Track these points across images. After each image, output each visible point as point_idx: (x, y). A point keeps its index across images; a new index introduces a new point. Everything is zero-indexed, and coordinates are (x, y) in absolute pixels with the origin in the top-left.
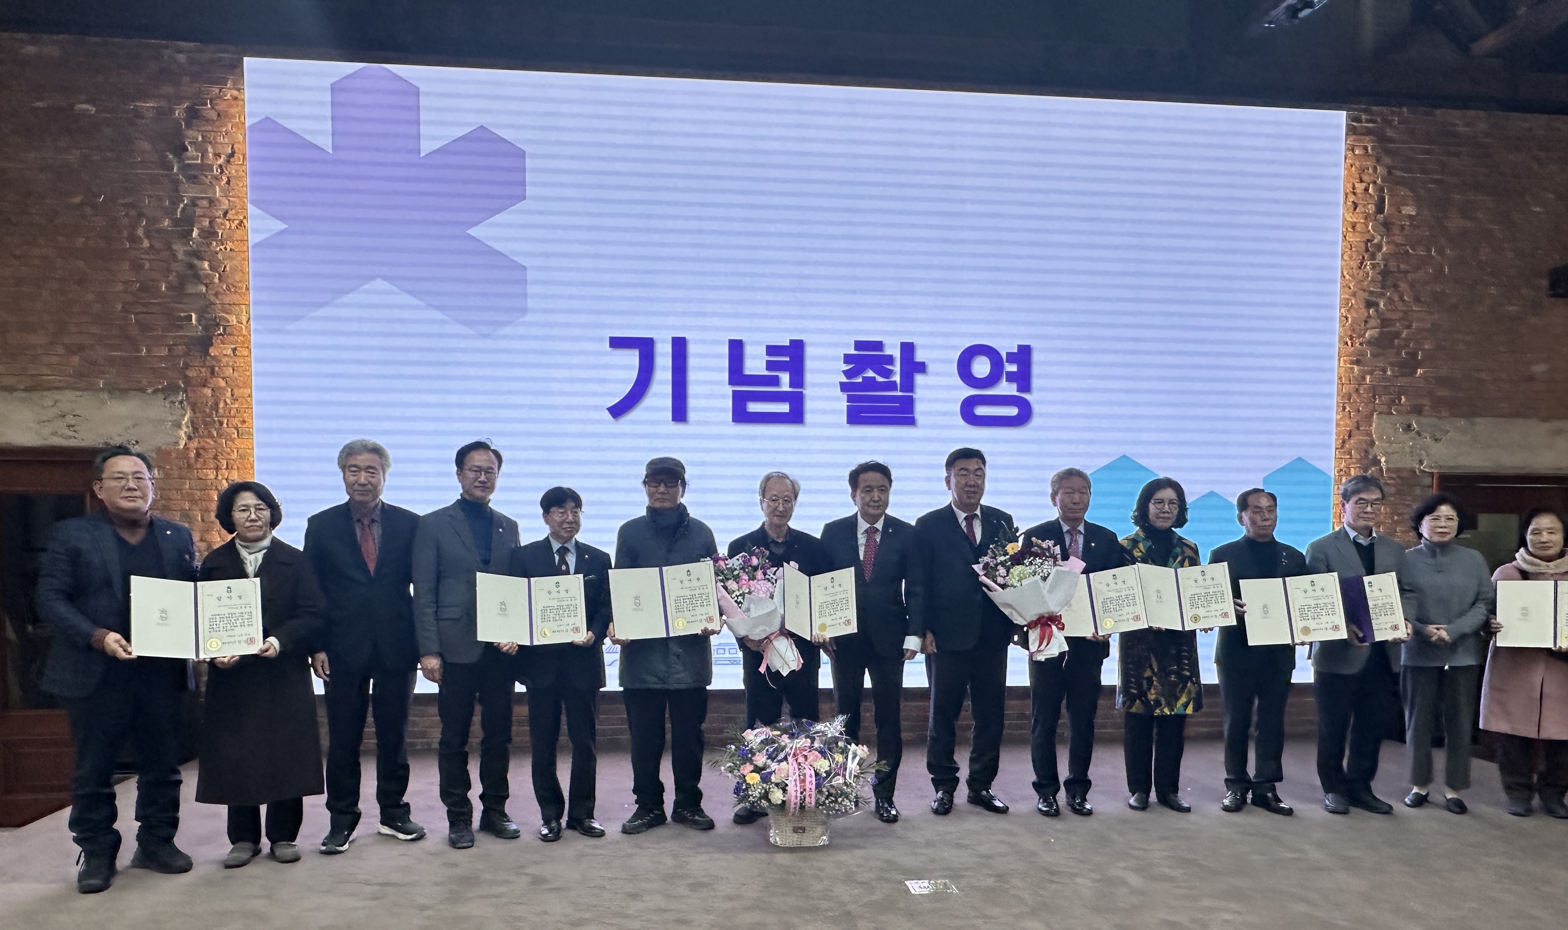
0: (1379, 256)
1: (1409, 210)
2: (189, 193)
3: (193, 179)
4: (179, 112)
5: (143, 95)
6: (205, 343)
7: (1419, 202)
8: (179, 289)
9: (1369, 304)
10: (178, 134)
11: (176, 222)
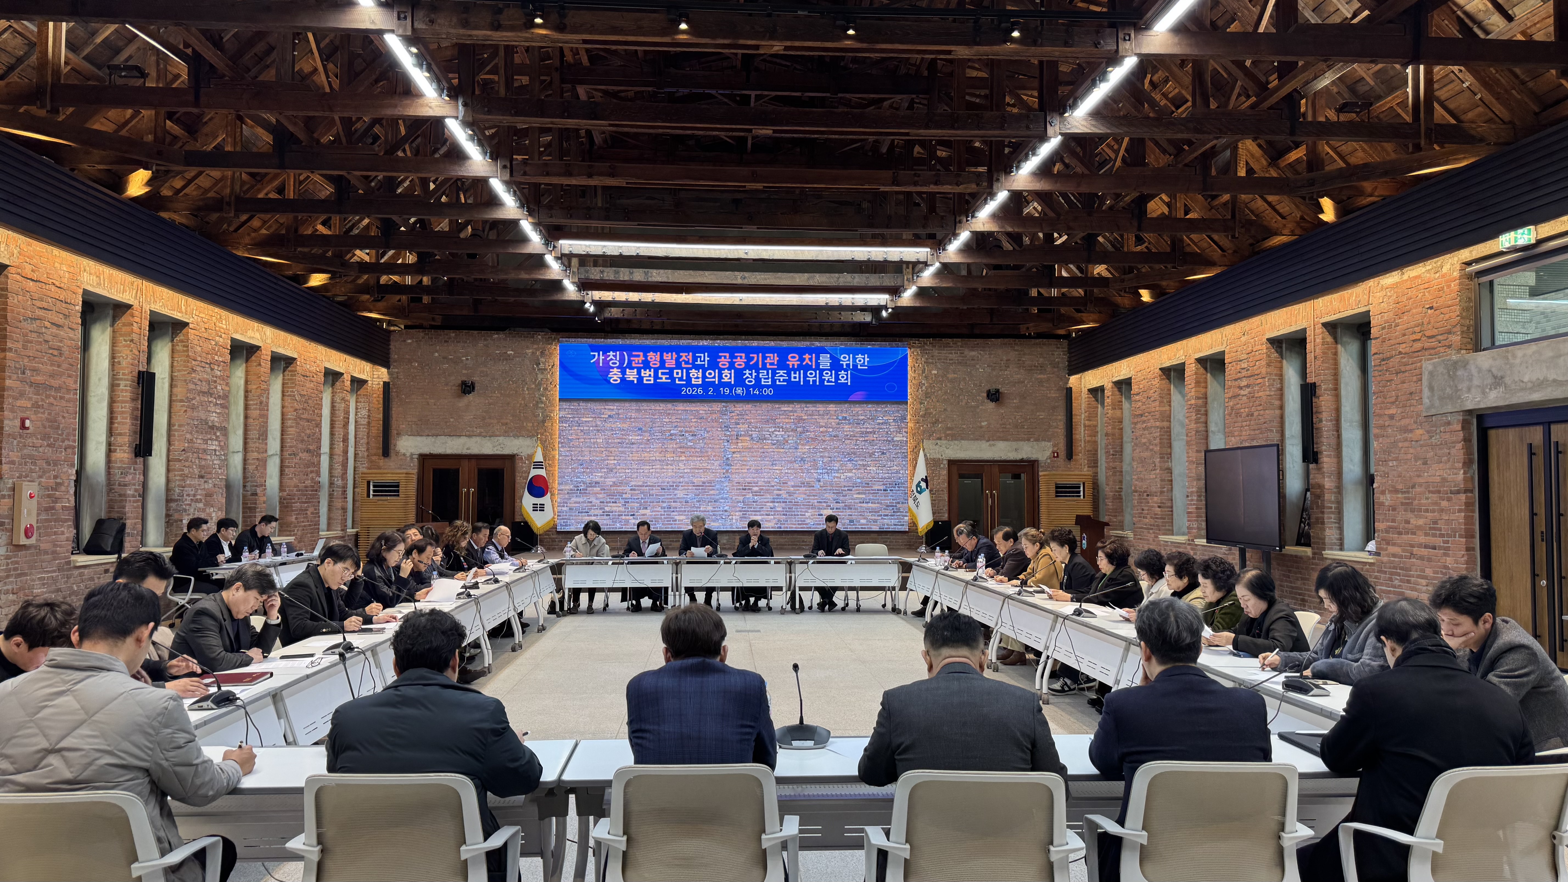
0: (924, 388)
1: (935, 372)
2: (540, 376)
3: (542, 373)
4: (538, 353)
5: (528, 348)
6: (544, 421)
7: (938, 369)
8: (536, 406)
9: (921, 404)
10: (538, 359)
11: (536, 386)
